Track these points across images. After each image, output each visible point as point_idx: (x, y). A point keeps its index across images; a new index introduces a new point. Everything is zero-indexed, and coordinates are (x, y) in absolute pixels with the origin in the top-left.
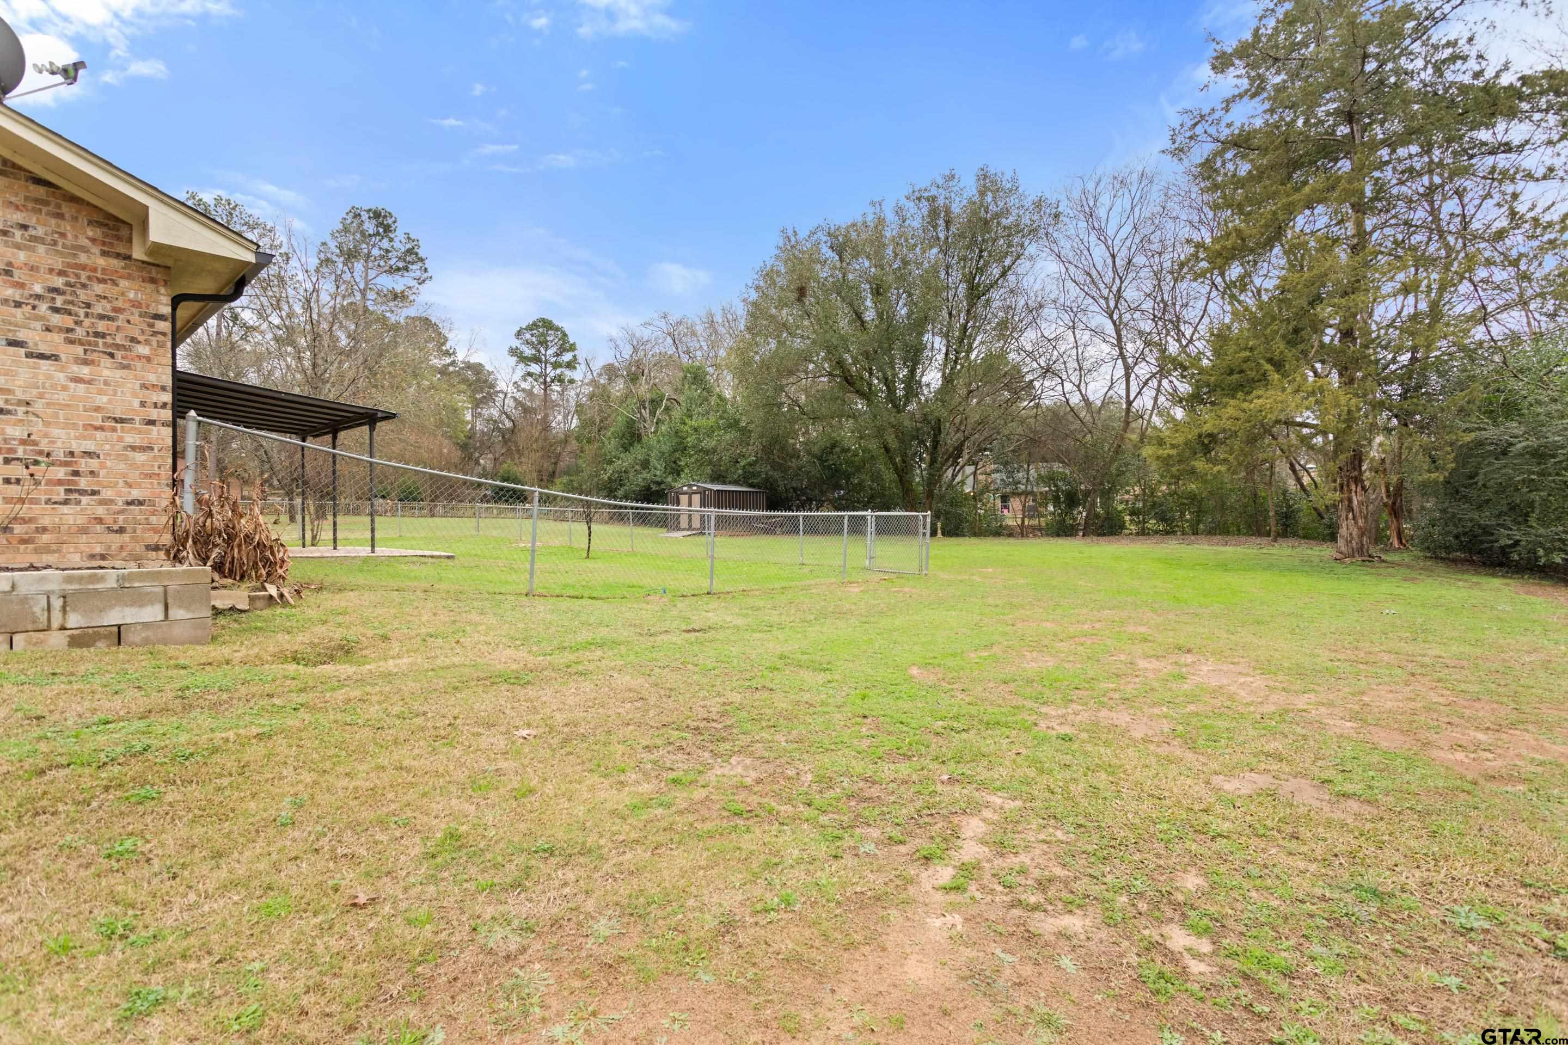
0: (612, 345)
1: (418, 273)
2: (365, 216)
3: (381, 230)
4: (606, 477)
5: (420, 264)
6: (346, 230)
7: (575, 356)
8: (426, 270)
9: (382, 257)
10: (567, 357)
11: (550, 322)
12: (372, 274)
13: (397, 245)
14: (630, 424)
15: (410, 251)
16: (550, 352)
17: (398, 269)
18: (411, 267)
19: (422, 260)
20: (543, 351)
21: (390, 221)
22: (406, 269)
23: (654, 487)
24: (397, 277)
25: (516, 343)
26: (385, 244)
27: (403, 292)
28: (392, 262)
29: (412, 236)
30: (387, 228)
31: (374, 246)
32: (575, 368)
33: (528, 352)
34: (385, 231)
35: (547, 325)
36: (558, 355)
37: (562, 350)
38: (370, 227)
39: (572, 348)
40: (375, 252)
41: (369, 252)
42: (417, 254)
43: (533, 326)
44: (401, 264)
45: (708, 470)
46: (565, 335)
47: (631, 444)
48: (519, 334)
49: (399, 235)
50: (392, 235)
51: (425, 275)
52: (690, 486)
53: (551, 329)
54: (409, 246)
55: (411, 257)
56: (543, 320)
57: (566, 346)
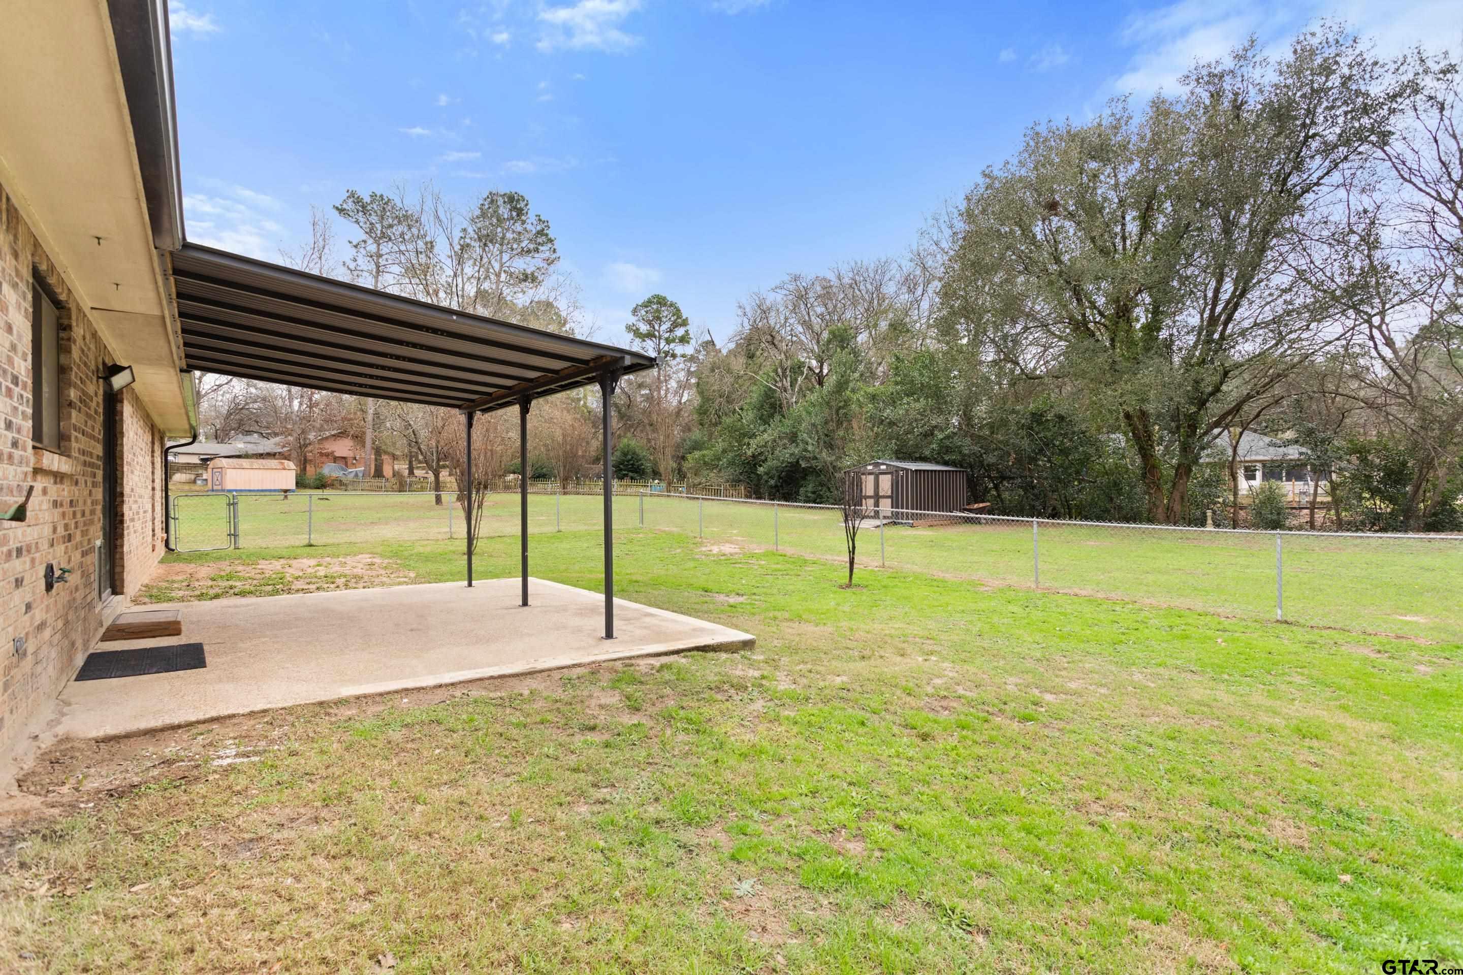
0: (740, 312)
1: (547, 254)
2: (500, 201)
3: (514, 214)
4: (749, 453)
5: (550, 245)
6: (483, 215)
7: (687, 331)
8: (554, 251)
9: (515, 240)
10: (680, 332)
11: (664, 299)
12: (506, 257)
13: (529, 227)
14: (769, 394)
15: (541, 233)
16: (664, 327)
17: (529, 251)
18: (541, 248)
19: (551, 241)
20: (657, 327)
21: (522, 205)
22: (537, 250)
23: (803, 464)
24: (528, 259)
25: (632, 320)
26: (518, 227)
27: (532, 274)
28: (523, 245)
29: (542, 218)
30: (520, 212)
31: (508, 230)
32: (688, 342)
33: (644, 328)
34: (518, 215)
35: (661, 301)
36: (671, 331)
37: (675, 325)
38: (504, 211)
39: (685, 323)
40: (509, 235)
41: (504, 235)
42: (547, 235)
43: (647, 304)
44: (532, 246)
45: (893, 445)
46: (678, 310)
47: (772, 416)
48: (635, 311)
49: (531, 218)
50: (523, 218)
51: (554, 256)
52: (877, 465)
53: (665, 305)
54: (539, 228)
55: (542, 236)
56: (658, 296)
57: (679, 321)
